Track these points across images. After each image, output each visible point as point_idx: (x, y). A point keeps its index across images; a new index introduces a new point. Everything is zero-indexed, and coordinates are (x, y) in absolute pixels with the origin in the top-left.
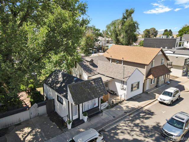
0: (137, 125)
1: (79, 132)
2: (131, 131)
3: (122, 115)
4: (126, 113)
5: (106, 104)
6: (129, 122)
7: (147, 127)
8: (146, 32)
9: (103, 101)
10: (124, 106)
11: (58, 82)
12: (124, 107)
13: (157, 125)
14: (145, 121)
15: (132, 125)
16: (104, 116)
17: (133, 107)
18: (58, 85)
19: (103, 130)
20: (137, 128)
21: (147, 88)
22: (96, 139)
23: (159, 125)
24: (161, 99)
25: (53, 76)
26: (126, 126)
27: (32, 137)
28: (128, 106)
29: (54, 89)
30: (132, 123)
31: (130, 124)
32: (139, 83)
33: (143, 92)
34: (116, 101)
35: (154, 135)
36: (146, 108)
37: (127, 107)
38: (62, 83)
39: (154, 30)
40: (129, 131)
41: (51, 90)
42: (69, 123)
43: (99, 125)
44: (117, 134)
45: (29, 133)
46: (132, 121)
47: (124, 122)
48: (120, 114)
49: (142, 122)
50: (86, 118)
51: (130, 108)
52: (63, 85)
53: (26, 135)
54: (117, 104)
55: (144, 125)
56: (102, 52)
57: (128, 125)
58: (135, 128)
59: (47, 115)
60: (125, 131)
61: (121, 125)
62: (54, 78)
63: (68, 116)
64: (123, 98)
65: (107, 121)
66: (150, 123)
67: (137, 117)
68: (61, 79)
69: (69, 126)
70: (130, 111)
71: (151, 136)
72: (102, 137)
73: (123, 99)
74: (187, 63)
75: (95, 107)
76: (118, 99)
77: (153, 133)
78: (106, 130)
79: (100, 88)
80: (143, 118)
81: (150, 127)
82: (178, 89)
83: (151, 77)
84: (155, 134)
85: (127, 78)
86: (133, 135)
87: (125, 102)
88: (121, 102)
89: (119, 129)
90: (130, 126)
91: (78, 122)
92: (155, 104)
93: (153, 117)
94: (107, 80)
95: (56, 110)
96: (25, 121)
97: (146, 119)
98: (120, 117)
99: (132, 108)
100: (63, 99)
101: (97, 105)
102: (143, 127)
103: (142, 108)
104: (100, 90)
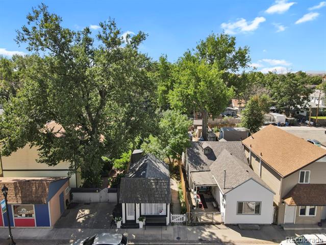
4: (200, 240)
5: (183, 217)
10: (209, 232)
21: (289, 220)
28: (215, 234)
32: (259, 204)
34: (207, 219)
37: (212, 234)
45: (86, 215)
48: (191, 238)
50: (141, 224)
53: (82, 216)
54: (204, 224)
73: (221, 221)
75: (160, 214)
76: (212, 218)
83: (289, 200)
87: (221, 226)
88: (213, 224)
91: (129, 224)
96: (95, 203)
98: (186, 241)
99: (217, 238)
101: (163, 213)
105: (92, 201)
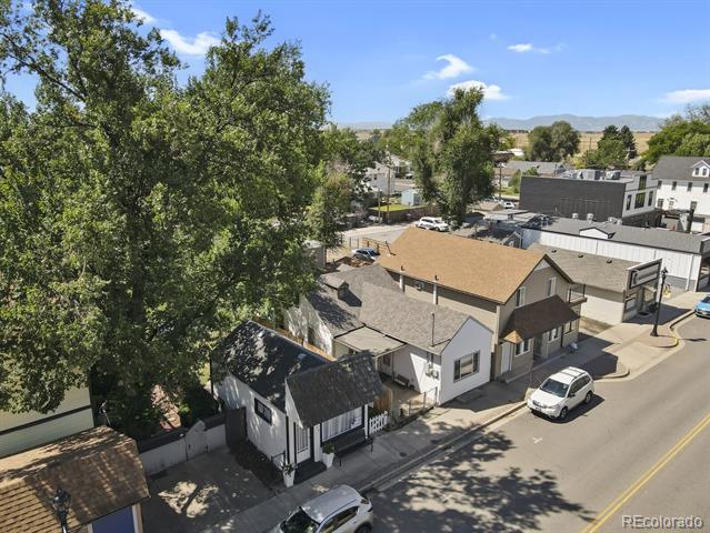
0: (460, 477)
1: (313, 495)
2: (445, 490)
3: (425, 450)
4: (435, 442)
5: (383, 419)
6: (441, 467)
7: (485, 481)
8: (536, 138)
9: (374, 413)
10: (434, 424)
11: (254, 362)
12: (433, 427)
13: (512, 474)
14: (484, 465)
15: (449, 476)
16: (378, 452)
17: (456, 424)
18: (257, 371)
19: (373, 490)
20: (460, 484)
21: (505, 367)
22: (356, 508)
23: (518, 475)
24: (534, 403)
25: (241, 343)
26: (433, 479)
27: (201, 506)
28: (445, 424)
29: (245, 382)
30: (448, 470)
31: (443, 474)
32: (476, 356)
33: (491, 380)
34: (413, 407)
35: (498, 501)
36: (492, 428)
37: (442, 425)
38: (266, 366)
39: (567, 131)
40: (436, 491)
41: (234, 381)
42: (289, 472)
43: (363, 476)
44: (408, 499)
45: (192, 497)
46: (449, 465)
47: (429, 468)
48: (420, 446)
49: (475, 467)
50: (329, 459)
51: (449, 427)
52: (269, 372)
53: (185, 502)
54: (414, 417)
55: (479, 475)
56: (377, 222)
57: (437, 475)
58: (455, 485)
59: (227, 450)
60: (429, 492)
61: (420, 475)
62: (243, 349)
63: (286, 454)
64: (431, 398)
65: (384, 465)
66: (494, 470)
67: (465, 453)
68: (261, 354)
69: (289, 480)
70: (447, 439)
71: (490, 504)
72: (369, 506)
73: (432, 403)
74: (639, 282)
75: (353, 427)
76: (417, 403)
77: (497, 497)
78: (381, 489)
79: (366, 380)
80: (479, 457)
81: (493, 480)
82: (587, 374)
83: (513, 337)
84: (502, 498)
85: (442, 346)
86: (446, 502)
87: (437, 410)
88: (424, 412)
89: (413, 486)
90: (442, 479)
91: (308, 470)
92: (520, 418)
93: (506, 453)
94: (388, 350)
95: (250, 437)
96: (176, 465)
97: (486, 460)
98: (418, 453)
99: (454, 428)
100: (272, 409)
101: (358, 423)
102: (475, 481)
103: (482, 428)
104: (367, 385)
105: (168, 464)
